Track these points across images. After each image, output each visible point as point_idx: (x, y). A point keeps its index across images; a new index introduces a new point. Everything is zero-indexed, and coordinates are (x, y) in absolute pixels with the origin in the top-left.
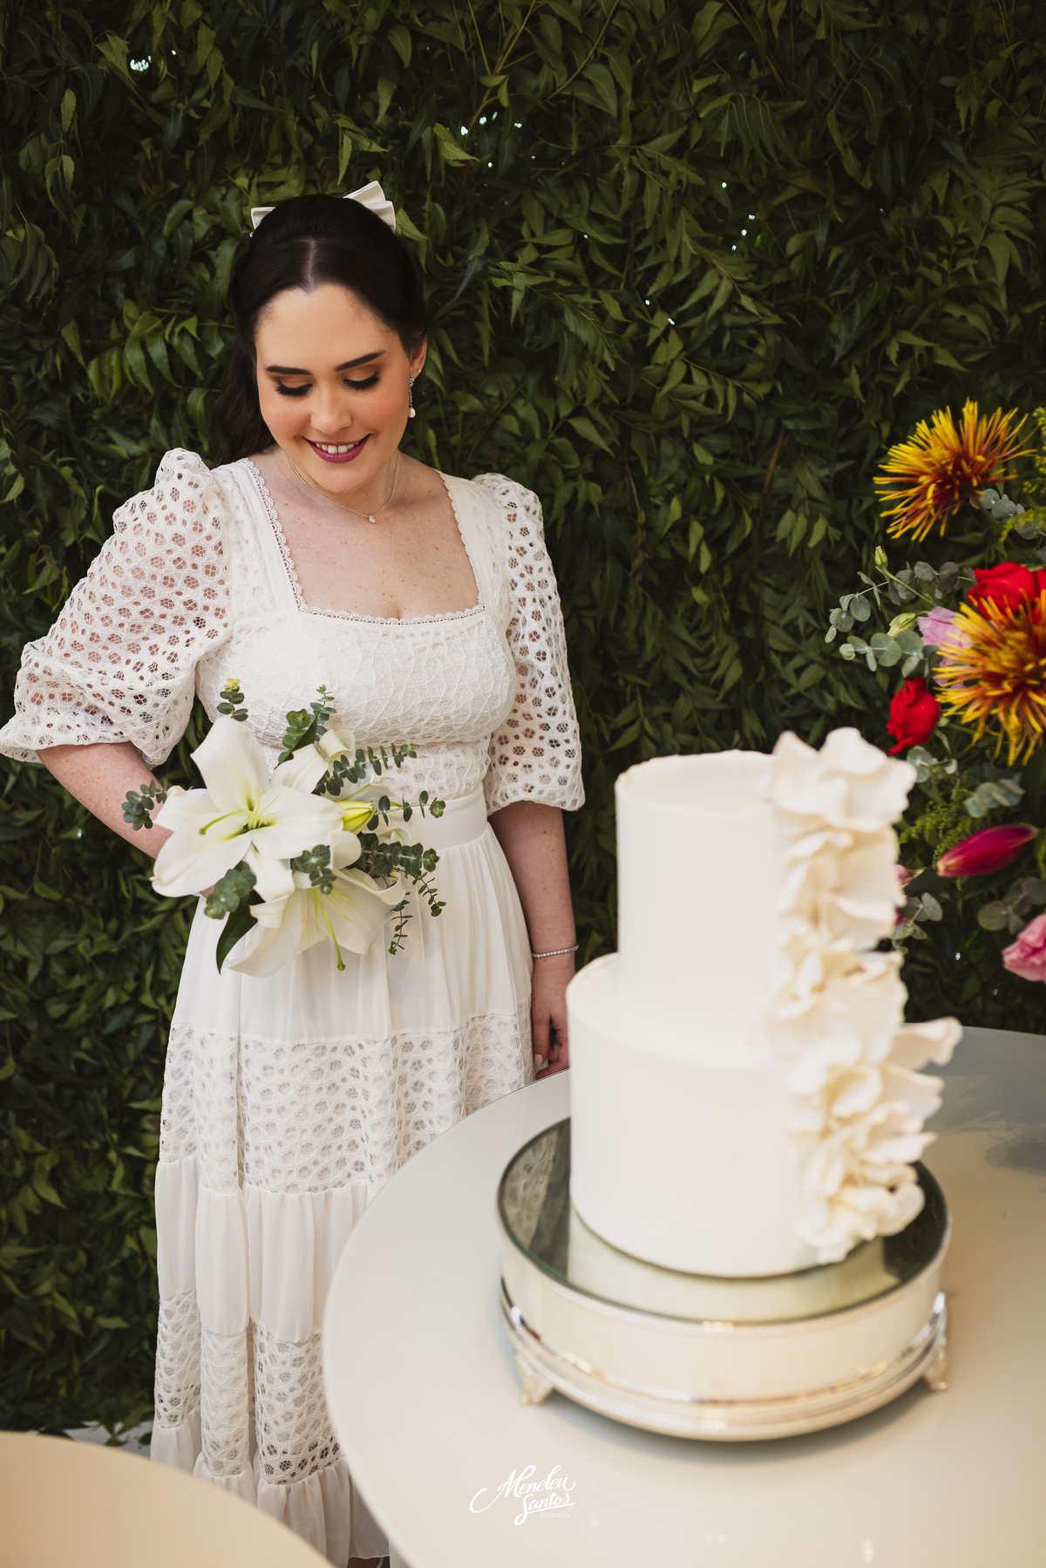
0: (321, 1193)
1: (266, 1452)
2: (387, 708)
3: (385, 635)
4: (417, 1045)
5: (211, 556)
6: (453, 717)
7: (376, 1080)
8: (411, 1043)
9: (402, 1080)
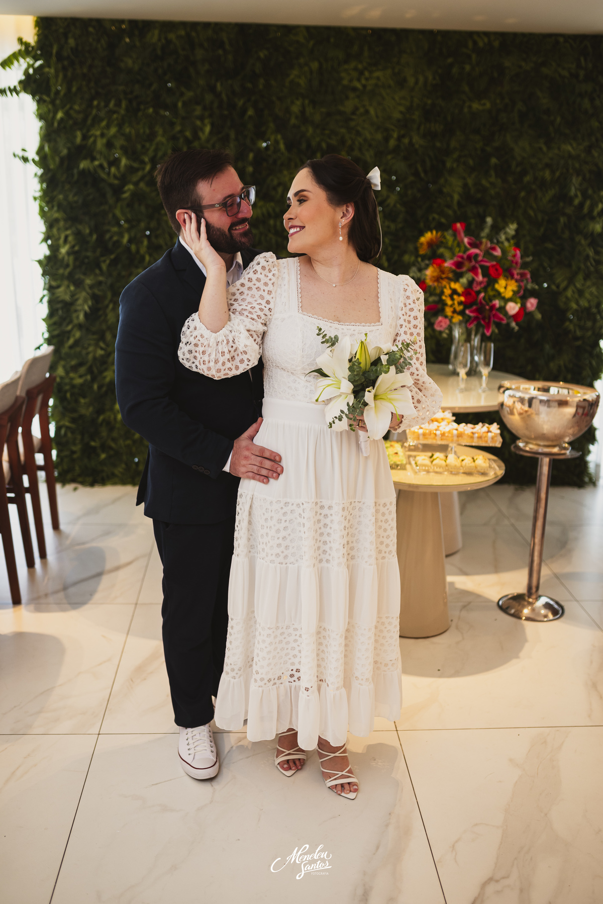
0: (284, 565)
1: (255, 673)
4: (326, 507)
5: (270, 287)
7: (308, 518)
9: (319, 521)
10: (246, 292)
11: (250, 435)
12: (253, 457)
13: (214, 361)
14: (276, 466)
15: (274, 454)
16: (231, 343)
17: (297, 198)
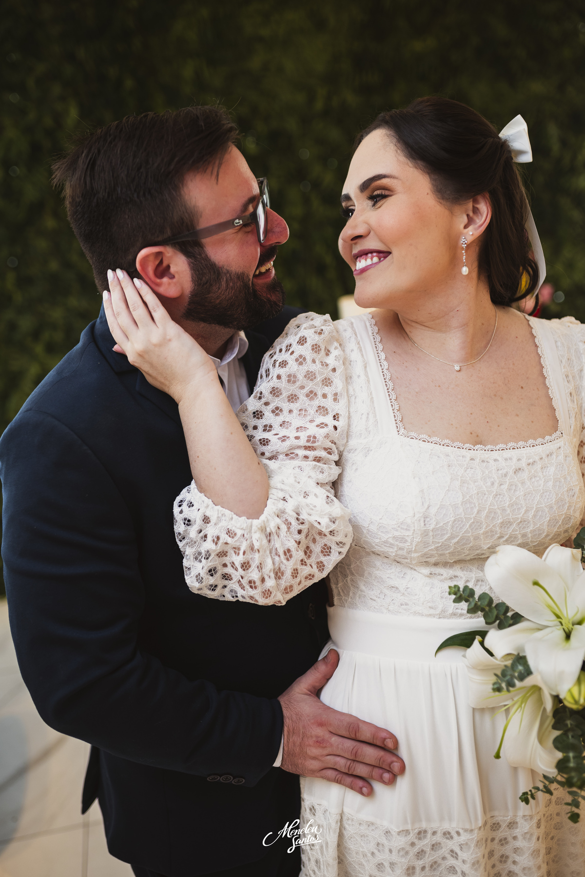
2: (470, 526)
3: (472, 459)
5: (337, 386)
6: (530, 535)
8: (498, 824)
10: (286, 406)
11: (314, 687)
12: (334, 740)
13: (272, 575)
14: (389, 758)
15: (384, 735)
16: (295, 526)
17: (367, 193)
